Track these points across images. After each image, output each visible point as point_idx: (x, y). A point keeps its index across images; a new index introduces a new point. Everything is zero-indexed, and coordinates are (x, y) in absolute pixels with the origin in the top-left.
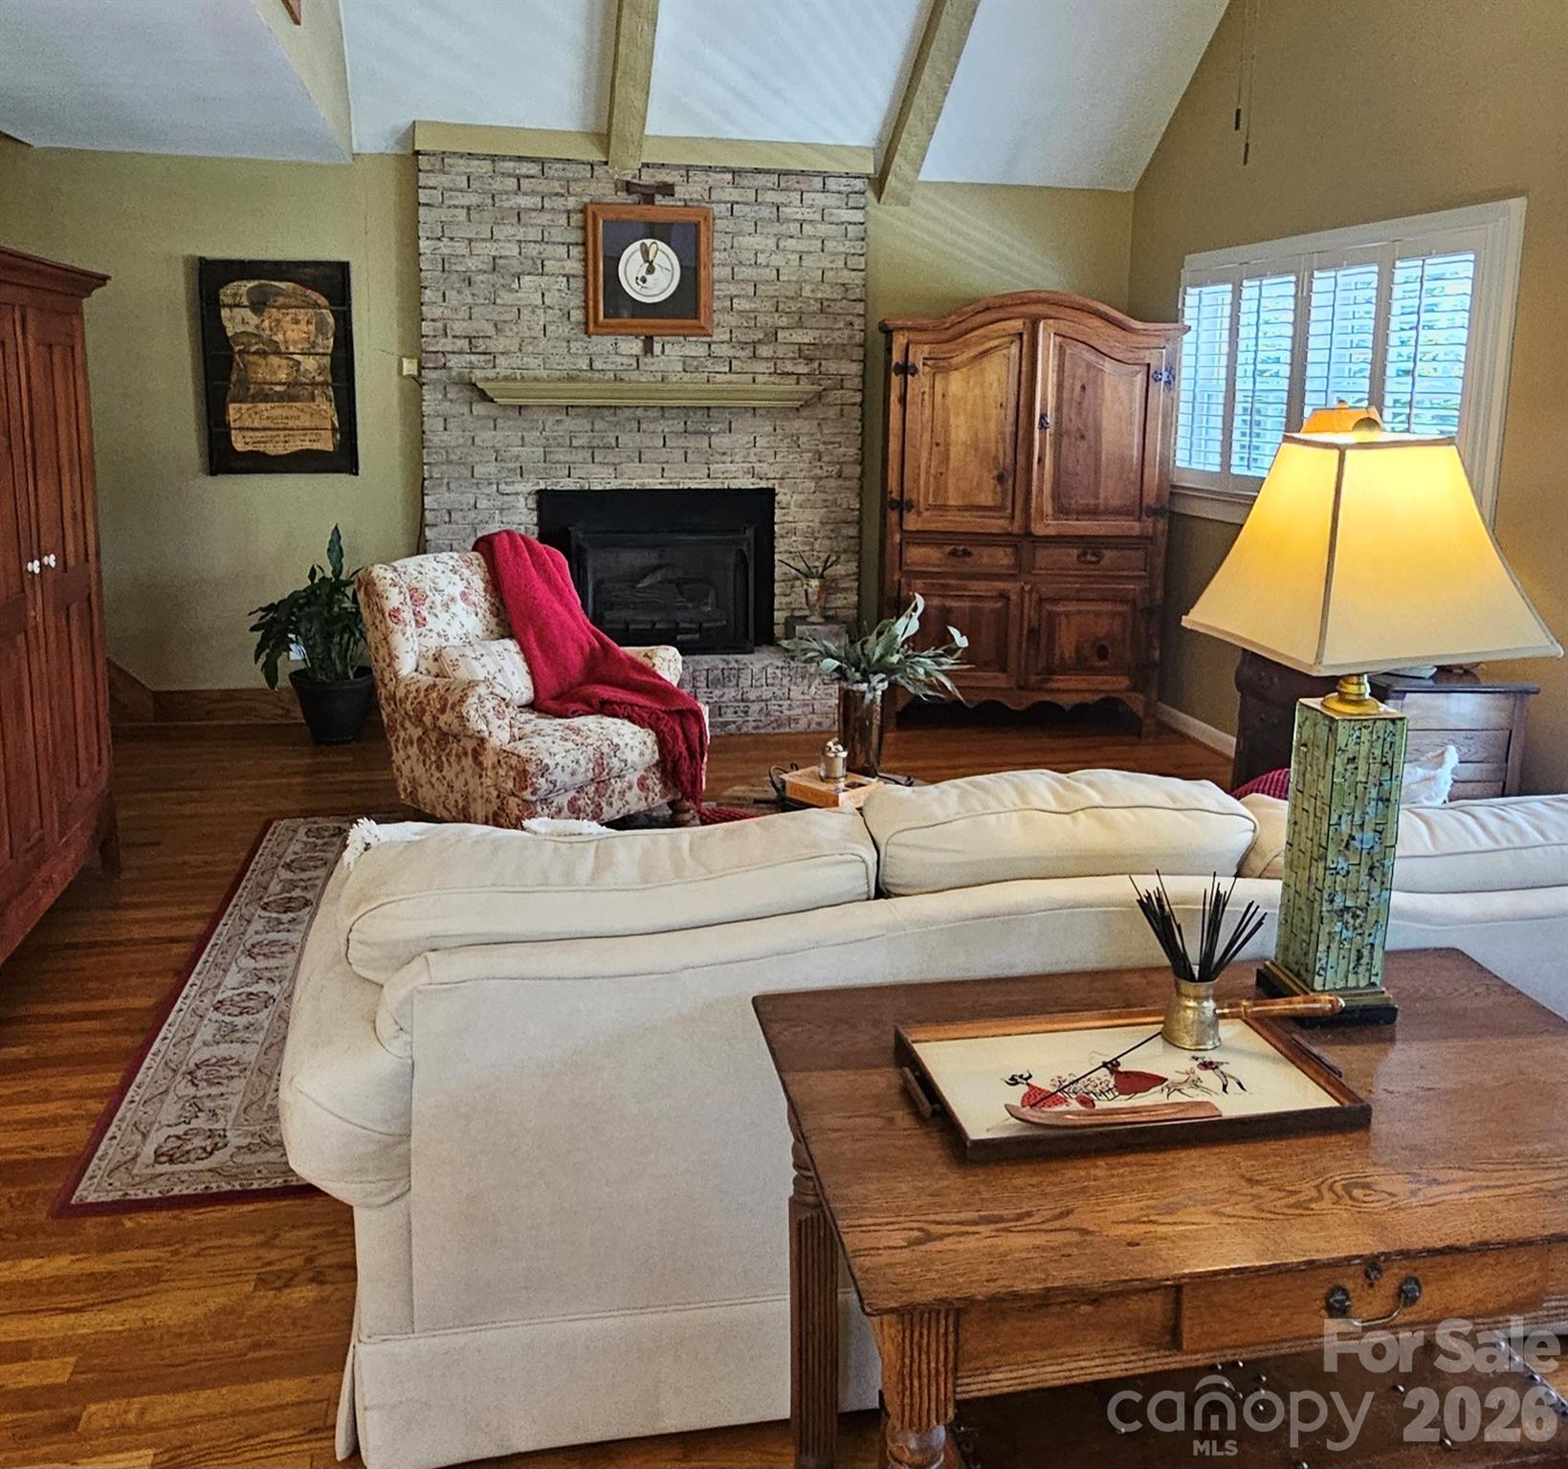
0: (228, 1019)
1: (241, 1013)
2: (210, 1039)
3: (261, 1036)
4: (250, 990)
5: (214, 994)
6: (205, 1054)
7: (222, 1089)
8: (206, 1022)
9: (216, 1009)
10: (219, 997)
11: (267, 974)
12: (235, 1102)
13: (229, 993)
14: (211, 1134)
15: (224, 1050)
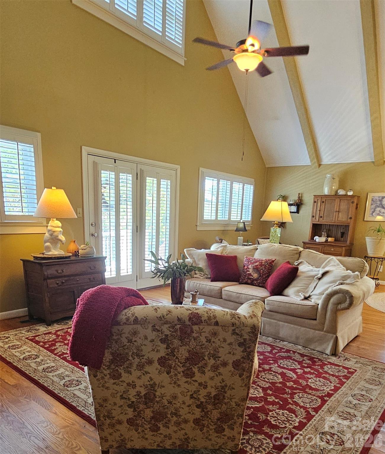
0: (368, 395)
1: (364, 395)
2: (374, 391)
3: (358, 387)
4: (359, 402)
5: (372, 405)
6: (376, 387)
7: (373, 378)
8: (376, 397)
9: (371, 399)
10: (370, 403)
11: (351, 406)
12: (369, 374)
13: (366, 404)
14: (376, 370)
15: (371, 387)
